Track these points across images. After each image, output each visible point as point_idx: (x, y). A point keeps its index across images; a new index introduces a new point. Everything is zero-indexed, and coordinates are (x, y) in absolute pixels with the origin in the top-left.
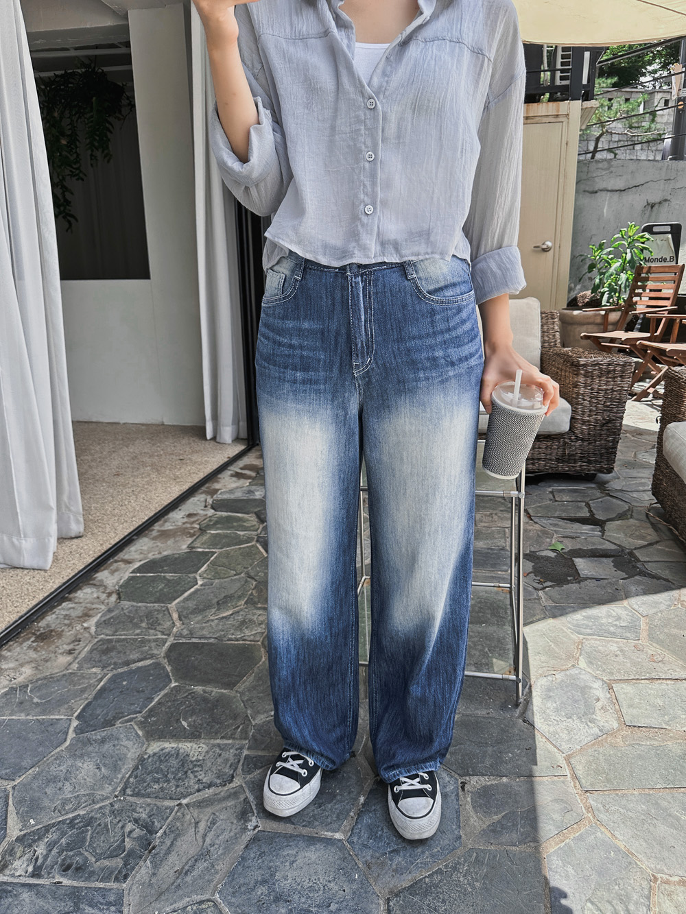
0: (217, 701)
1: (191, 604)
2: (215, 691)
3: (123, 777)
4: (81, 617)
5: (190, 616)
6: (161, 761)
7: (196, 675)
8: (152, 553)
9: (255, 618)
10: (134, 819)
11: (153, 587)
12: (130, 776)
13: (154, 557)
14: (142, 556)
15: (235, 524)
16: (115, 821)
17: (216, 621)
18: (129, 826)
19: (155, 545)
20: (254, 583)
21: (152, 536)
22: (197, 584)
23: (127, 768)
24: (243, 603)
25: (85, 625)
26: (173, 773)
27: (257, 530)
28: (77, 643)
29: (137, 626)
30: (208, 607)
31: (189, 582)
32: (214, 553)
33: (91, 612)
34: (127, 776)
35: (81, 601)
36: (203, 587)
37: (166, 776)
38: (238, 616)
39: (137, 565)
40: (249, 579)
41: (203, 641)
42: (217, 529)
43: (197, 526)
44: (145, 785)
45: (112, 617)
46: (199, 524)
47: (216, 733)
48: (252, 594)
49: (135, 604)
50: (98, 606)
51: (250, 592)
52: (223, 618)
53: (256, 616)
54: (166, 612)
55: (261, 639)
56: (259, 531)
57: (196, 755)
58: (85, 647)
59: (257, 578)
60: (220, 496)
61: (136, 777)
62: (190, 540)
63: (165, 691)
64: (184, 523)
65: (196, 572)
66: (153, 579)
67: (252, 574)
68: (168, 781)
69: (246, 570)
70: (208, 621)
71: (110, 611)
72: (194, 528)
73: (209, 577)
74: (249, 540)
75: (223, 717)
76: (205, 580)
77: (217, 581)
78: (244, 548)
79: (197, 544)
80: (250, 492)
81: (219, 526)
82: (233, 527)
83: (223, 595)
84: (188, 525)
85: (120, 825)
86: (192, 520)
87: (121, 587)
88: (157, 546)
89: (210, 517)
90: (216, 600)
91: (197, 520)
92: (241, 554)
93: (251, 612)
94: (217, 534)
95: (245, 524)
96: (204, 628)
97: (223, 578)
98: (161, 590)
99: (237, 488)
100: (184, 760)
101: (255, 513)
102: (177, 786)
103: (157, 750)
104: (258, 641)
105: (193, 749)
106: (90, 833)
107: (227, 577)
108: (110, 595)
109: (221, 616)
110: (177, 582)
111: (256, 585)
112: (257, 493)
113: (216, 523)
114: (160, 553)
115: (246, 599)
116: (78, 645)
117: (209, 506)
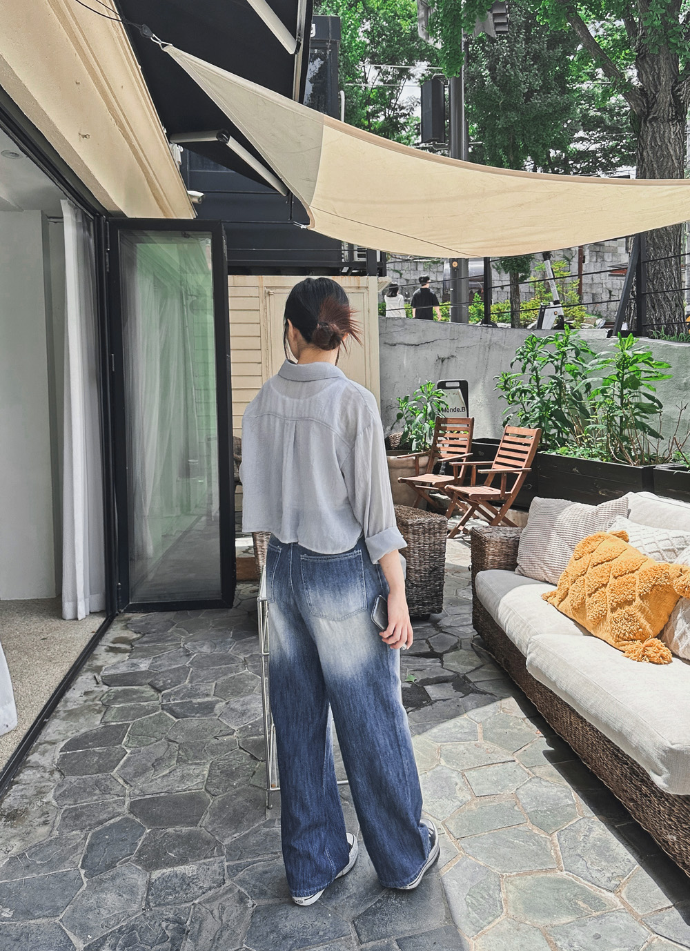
0: (189, 835)
1: (130, 770)
2: (185, 830)
3: (142, 898)
4: (37, 795)
5: (134, 779)
6: (166, 881)
7: (163, 821)
8: (71, 732)
9: (191, 772)
10: (166, 919)
11: (89, 761)
12: (147, 895)
13: (73, 735)
14: (62, 736)
15: (134, 696)
16: (152, 923)
17: (160, 779)
18: (164, 924)
19: (69, 725)
20: (177, 745)
21: (61, 717)
22: (127, 753)
23: (142, 891)
24: (175, 762)
25: (45, 800)
26: (179, 887)
27: (158, 699)
28: (47, 815)
29: (91, 794)
30: (145, 770)
31: (119, 752)
32: (128, 725)
33: (43, 789)
34: (145, 896)
35: (28, 782)
36: (133, 755)
37: (175, 889)
38: (176, 772)
39: (62, 744)
40: (170, 743)
41: (155, 796)
42: (120, 703)
43: (100, 702)
44: (162, 898)
45: (65, 790)
46: (100, 700)
47: (199, 856)
48: (179, 754)
49: (79, 777)
50: (47, 784)
51: (177, 753)
52: (164, 776)
53: (191, 771)
54: (112, 779)
55: (204, 787)
56: (160, 699)
57: (190, 872)
58: (56, 816)
59: (177, 741)
60: (106, 672)
61: (152, 895)
62: (100, 717)
63: (144, 836)
64: (85, 701)
65: (121, 743)
66: (85, 755)
67: (172, 738)
68: (178, 892)
69: (164, 735)
70: (152, 781)
71: (60, 786)
72: (97, 704)
73: (134, 745)
74: (154, 709)
75: (199, 845)
76: (132, 749)
77: (143, 748)
78: (154, 716)
79: (108, 718)
80: (133, 665)
81: (119, 700)
82: (133, 699)
83: (154, 759)
84: (91, 703)
85: (157, 924)
86: (92, 697)
87: (58, 765)
88: (71, 725)
89: (106, 692)
90: (149, 764)
91: (96, 697)
92: (154, 722)
93: (185, 768)
94: (122, 707)
95: (143, 695)
96: (151, 786)
97: (147, 745)
98: (97, 762)
99: (119, 663)
100: (183, 878)
101: (148, 684)
102: (187, 894)
103: (159, 875)
104: (202, 789)
105: (188, 869)
106: (137, 934)
107: (150, 744)
108: (52, 773)
109: (161, 775)
110: (109, 754)
111: (179, 746)
112: (141, 666)
113: (116, 698)
114: (77, 731)
115: (176, 759)
116: (48, 816)
117: (101, 683)
